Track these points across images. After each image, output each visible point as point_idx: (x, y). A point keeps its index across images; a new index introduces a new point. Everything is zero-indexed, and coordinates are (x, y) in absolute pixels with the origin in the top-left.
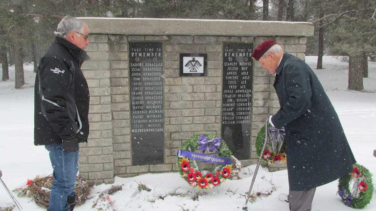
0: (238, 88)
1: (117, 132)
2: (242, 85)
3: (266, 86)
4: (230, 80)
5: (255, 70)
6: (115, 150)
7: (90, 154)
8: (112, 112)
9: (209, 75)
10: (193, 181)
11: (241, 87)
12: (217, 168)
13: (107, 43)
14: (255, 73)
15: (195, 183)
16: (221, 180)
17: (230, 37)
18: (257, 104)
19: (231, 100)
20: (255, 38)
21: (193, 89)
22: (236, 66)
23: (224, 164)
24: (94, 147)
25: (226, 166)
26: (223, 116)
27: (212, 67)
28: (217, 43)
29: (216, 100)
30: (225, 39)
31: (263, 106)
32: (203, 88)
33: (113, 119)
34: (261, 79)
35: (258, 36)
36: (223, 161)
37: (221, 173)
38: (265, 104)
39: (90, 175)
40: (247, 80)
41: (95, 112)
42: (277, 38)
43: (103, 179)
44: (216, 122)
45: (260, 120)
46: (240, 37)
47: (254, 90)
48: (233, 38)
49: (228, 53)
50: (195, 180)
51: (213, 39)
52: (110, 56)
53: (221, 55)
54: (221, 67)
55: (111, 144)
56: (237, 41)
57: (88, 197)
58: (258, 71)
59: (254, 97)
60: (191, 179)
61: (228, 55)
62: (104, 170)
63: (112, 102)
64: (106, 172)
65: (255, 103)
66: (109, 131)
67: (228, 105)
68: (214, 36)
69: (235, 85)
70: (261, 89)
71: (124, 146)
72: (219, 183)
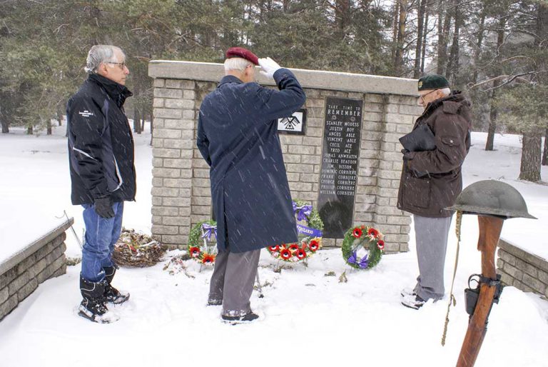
0: (341, 152)
1: (197, 192)
2: (347, 148)
3: (375, 152)
4: (333, 142)
5: (363, 132)
6: (192, 213)
7: (165, 213)
8: (193, 168)
9: (308, 135)
10: (275, 251)
11: (345, 151)
12: (305, 239)
13: (193, 90)
14: (363, 137)
15: (277, 254)
16: (308, 254)
17: (335, 91)
18: (364, 172)
19: (332, 166)
20: (364, 95)
21: (288, 150)
22: (340, 126)
23: (313, 236)
24: (170, 206)
25: (315, 239)
26: (321, 184)
27: (312, 125)
28: (320, 97)
29: (314, 165)
30: (329, 94)
31: (371, 176)
32: (300, 150)
33: (193, 177)
34: (370, 144)
35: (370, 93)
36: (311, 232)
37: (308, 245)
38: (373, 174)
39: (163, 238)
40: (353, 144)
41: (174, 166)
42: (390, 97)
43: (178, 244)
44: (312, 191)
45: (366, 192)
46: (347, 92)
47: (361, 156)
48: (338, 92)
49: (332, 110)
50: (278, 250)
51: (315, 93)
52: (195, 104)
53: (323, 112)
54: (322, 125)
55: (189, 204)
56: (343, 96)
57: (160, 259)
58: (366, 134)
59: (360, 164)
60: (273, 249)
61: (331, 112)
62: (179, 234)
63: (193, 157)
64: (182, 237)
65: (361, 171)
66: (188, 190)
67: (328, 171)
68: (316, 89)
69: (338, 148)
70: (370, 156)
71: (204, 210)
72: (305, 256)
